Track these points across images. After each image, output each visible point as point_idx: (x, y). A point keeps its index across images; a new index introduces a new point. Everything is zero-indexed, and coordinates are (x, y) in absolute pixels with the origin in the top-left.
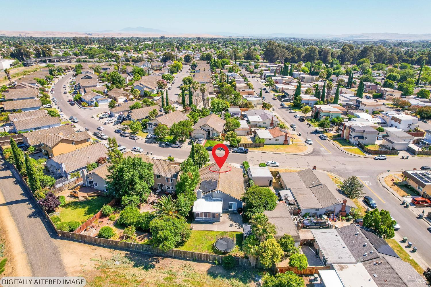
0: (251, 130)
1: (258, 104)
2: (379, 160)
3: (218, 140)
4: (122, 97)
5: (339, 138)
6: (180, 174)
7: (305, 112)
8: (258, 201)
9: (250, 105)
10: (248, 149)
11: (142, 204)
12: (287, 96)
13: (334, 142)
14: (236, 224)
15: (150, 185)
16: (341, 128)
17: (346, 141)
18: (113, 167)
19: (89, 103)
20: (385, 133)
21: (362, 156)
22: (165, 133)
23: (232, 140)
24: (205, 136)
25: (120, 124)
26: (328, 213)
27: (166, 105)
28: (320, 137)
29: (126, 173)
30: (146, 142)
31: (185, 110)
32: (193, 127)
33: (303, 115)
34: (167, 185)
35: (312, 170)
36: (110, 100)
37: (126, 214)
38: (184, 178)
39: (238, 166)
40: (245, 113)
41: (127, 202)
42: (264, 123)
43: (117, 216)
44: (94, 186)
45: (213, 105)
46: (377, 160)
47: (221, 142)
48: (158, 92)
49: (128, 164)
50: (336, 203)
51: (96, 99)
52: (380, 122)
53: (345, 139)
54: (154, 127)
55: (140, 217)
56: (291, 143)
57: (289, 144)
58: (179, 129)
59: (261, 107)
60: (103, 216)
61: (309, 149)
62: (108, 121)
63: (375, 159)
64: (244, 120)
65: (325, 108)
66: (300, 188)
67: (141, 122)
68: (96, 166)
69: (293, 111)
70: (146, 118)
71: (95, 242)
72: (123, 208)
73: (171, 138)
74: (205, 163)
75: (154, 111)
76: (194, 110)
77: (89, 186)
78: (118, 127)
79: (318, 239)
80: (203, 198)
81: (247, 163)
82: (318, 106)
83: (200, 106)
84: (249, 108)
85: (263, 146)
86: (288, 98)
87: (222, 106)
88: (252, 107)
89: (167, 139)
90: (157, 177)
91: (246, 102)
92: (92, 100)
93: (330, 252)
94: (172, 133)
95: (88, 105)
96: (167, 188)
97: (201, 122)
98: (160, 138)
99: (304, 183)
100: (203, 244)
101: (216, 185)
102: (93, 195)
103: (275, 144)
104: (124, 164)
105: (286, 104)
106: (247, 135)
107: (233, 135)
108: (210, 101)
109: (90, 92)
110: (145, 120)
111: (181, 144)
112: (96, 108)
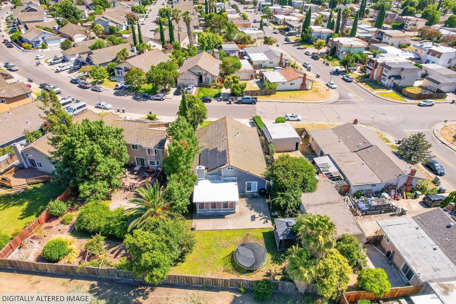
0: (255, 71)
1: (259, 38)
2: (425, 106)
3: (213, 88)
4: (80, 35)
5: (368, 79)
6: (167, 142)
7: (318, 47)
8: (292, 179)
9: (249, 40)
10: (256, 98)
11: (113, 190)
12: (291, 29)
13: (363, 85)
14: (260, 216)
15: (123, 163)
16: (370, 67)
17: (378, 83)
18: (59, 139)
19: (34, 44)
20: (423, 72)
21: (402, 102)
22: (140, 81)
23: (234, 87)
24: (196, 82)
25: (78, 72)
26: (388, 188)
27: (139, 43)
28: (343, 79)
29: (78, 150)
30: (116, 94)
31: (165, 49)
32: (178, 71)
33: (316, 51)
34: (150, 159)
35: (354, 125)
36: (63, 40)
37: (86, 216)
38: (175, 150)
39: (246, 122)
40: (244, 51)
41: (88, 193)
42: (271, 63)
43: (74, 216)
44: (38, 166)
45: (201, 41)
46: (423, 106)
47: (218, 89)
48: (127, 29)
49: (79, 134)
50: (400, 175)
51: (43, 38)
52: (413, 57)
53: (376, 81)
54: (125, 73)
55: (110, 219)
56: (309, 88)
57: (307, 90)
58: (159, 74)
59: (263, 43)
60: (51, 217)
61: (334, 95)
62: (60, 67)
63: (419, 105)
64: (245, 59)
65: (345, 41)
66: (343, 153)
67: (106, 67)
68: (41, 135)
69: (301, 47)
70: (114, 61)
71: (37, 269)
72: (83, 201)
73: (150, 86)
74: (201, 122)
75: (123, 51)
76: (176, 47)
77: (29, 168)
78: (75, 75)
79: (391, 236)
80: (206, 178)
81: (259, 118)
82: (335, 40)
83: (185, 43)
84: (248, 44)
85: (275, 94)
86: (293, 32)
87: (214, 42)
88: (252, 43)
89: (145, 89)
90: (134, 148)
91: (243, 36)
92: (36, 40)
93: (416, 259)
94: (149, 80)
95: (31, 46)
96: (150, 164)
97: (188, 63)
98: (134, 87)
99: (346, 144)
100: (215, 256)
101: (226, 156)
102: (35, 181)
103: (290, 90)
104: (72, 136)
105: (292, 39)
106: (251, 79)
107: (236, 79)
108: (197, 36)
109: (32, 28)
110: (111, 63)
111: (164, 95)
112: (44, 50)
